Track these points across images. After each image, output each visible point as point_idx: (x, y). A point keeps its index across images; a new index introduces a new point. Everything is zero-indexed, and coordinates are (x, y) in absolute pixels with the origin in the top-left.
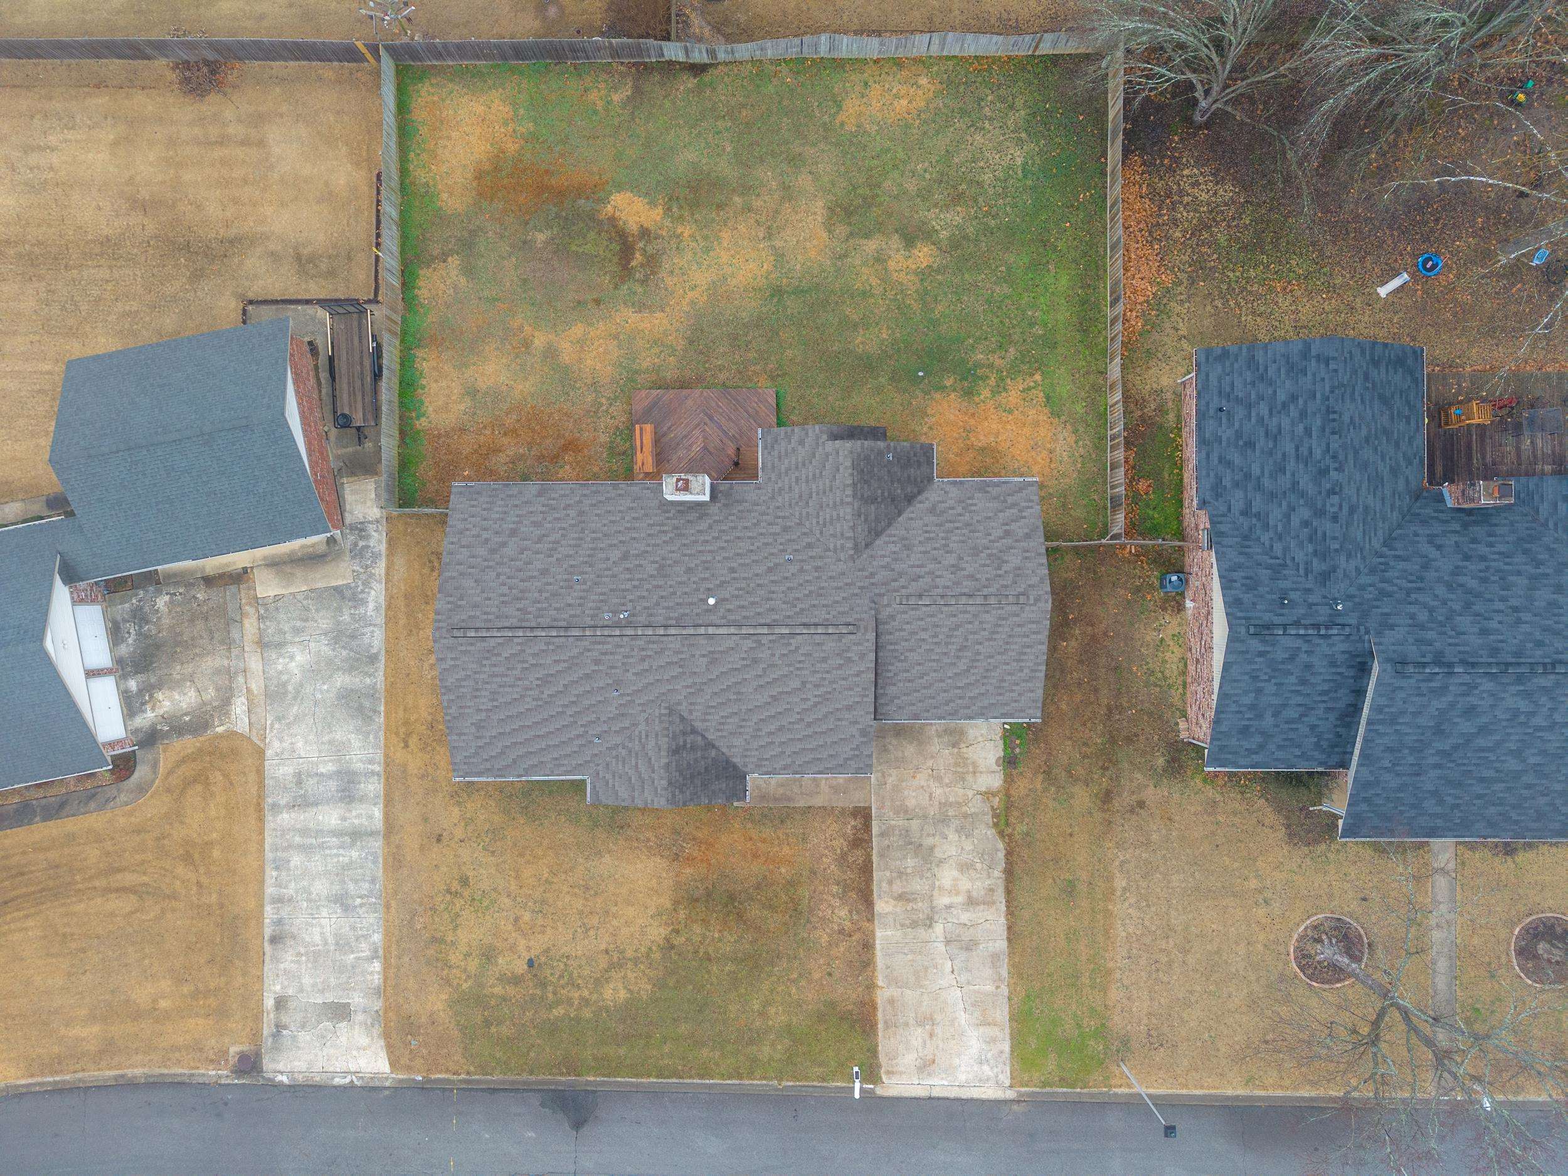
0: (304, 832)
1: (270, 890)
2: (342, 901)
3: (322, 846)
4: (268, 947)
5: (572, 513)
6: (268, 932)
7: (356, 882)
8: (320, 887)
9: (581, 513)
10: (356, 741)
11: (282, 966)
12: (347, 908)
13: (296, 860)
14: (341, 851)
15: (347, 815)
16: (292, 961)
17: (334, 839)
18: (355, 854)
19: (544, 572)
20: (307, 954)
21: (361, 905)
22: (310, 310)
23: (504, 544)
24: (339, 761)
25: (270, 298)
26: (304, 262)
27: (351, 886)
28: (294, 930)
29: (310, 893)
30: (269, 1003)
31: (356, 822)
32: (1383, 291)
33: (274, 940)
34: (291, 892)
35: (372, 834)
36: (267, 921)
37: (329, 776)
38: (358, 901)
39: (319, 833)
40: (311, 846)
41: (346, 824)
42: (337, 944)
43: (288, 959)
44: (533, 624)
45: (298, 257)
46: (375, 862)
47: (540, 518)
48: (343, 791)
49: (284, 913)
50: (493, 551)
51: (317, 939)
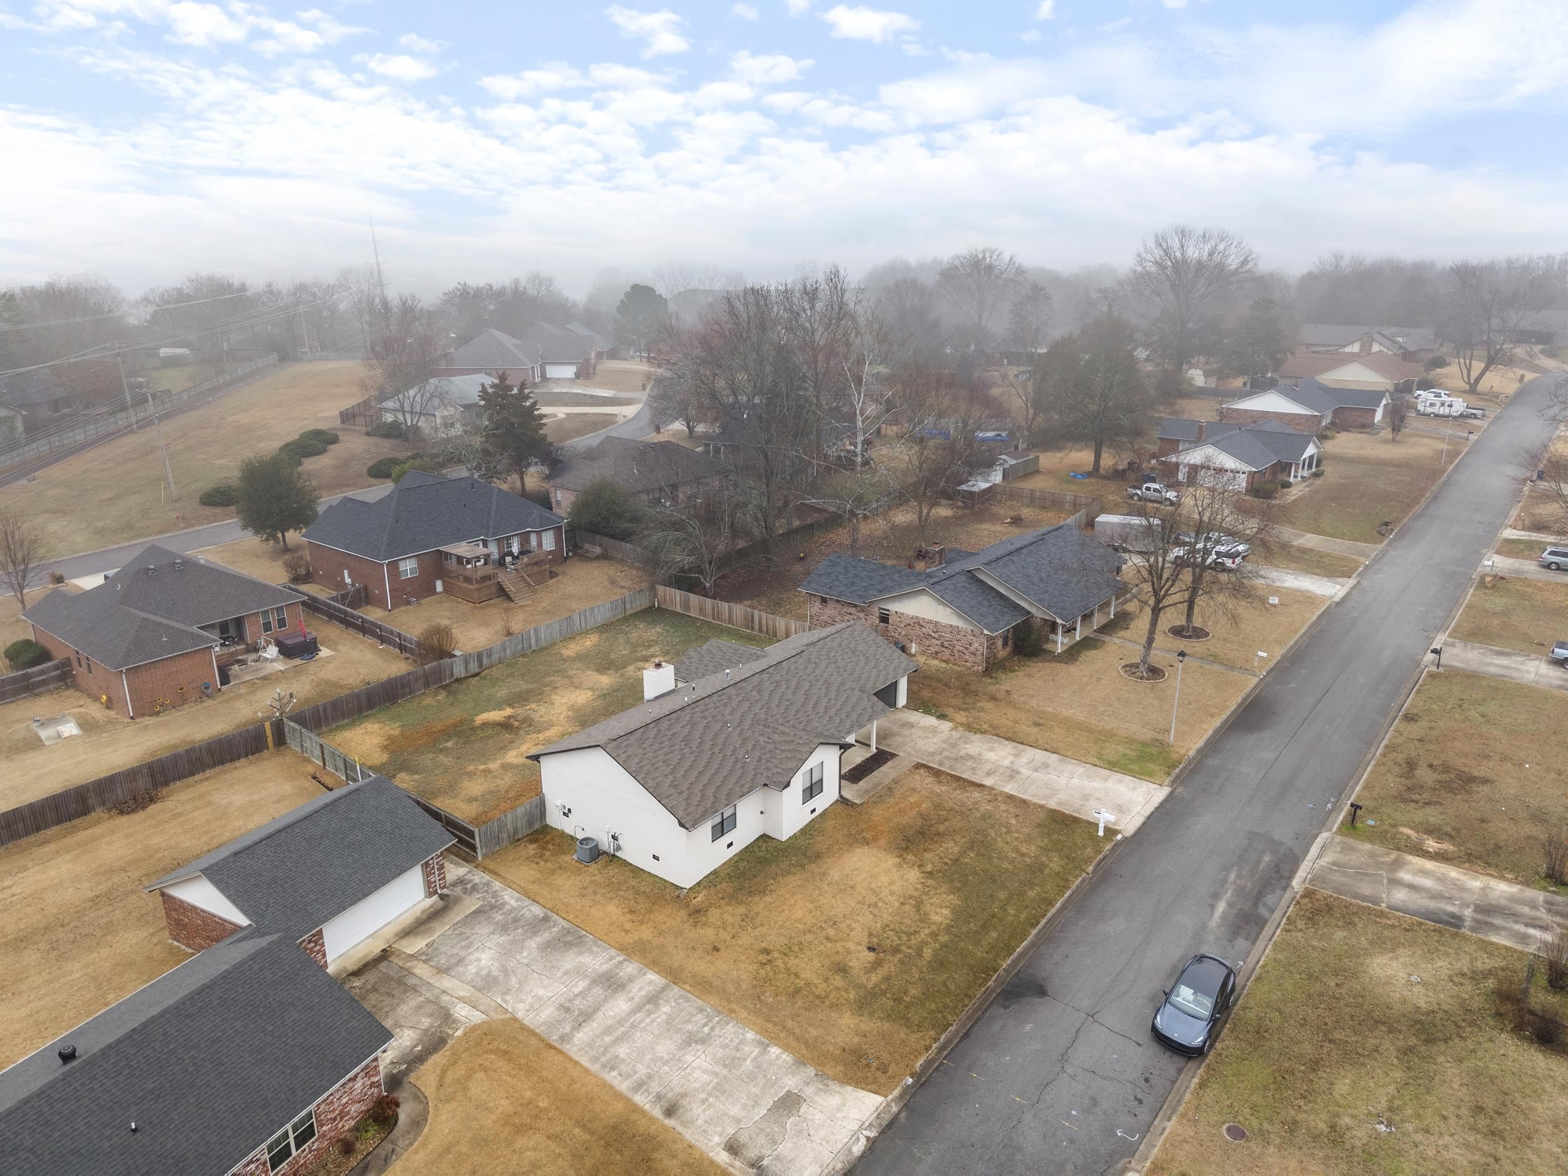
0: (608, 1031)
1: (623, 1087)
2: (692, 1040)
3: (633, 1026)
4: (670, 1122)
6: (657, 1113)
7: (689, 1021)
8: (665, 1048)
10: (586, 959)
11: (700, 1122)
12: (703, 1041)
13: (622, 1051)
14: (653, 1016)
15: (630, 995)
16: (704, 1111)
17: (638, 1015)
18: (666, 1009)
21: (712, 1029)
24: (586, 976)
27: (689, 1027)
28: (677, 1090)
29: (661, 1058)
30: (723, 1157)
31: (643, 993)
33: (670, 1112)
34: (644, 1071)
35: (663, 989)
36: (647, 1107)
37: (589, 988)
38: (706, 1029)
39: (620, 1023)
40: (624, 1034)
41: (637, 1000)
42: (725, 1066)
43: (698, 1112)
46: (687, 1000)
48: (610, 987)
49: (655, 1087)
51: (705, 1078)
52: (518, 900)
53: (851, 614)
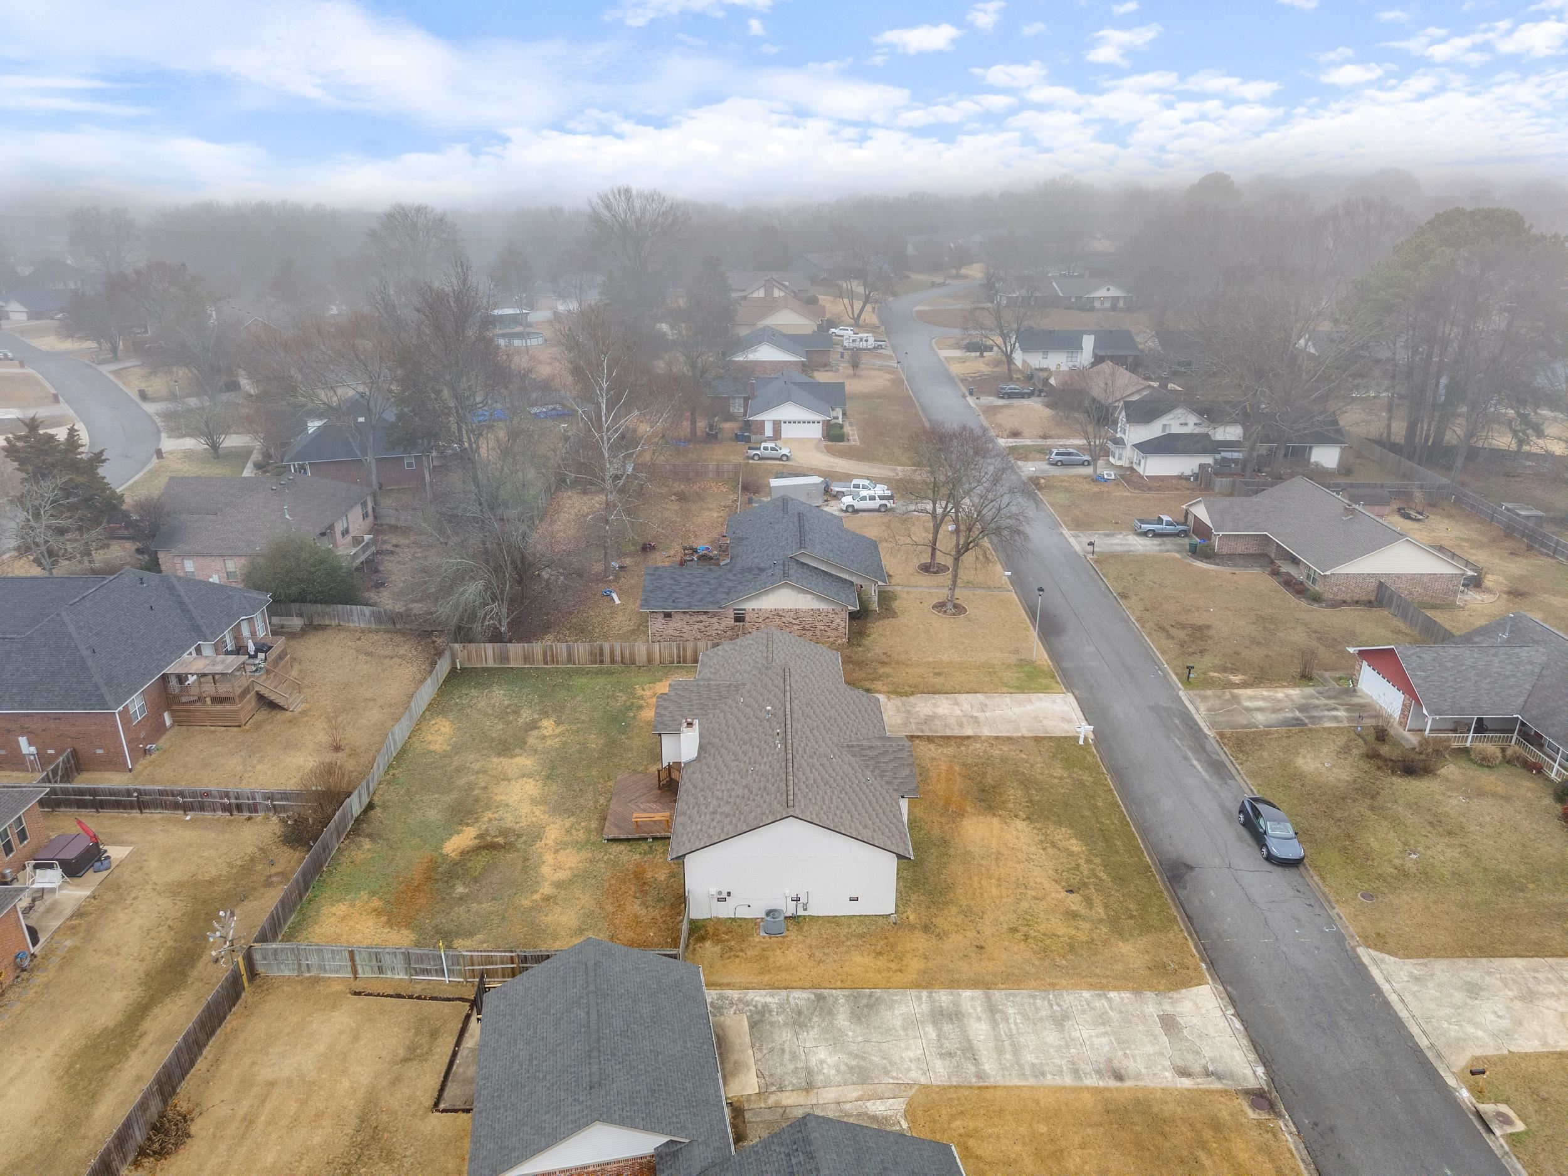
0: (1000, 1051)
1: (1068, 1081)
2: (1060, 1020)
3: (1011, 1037)
4: (1128, 1084)
6: (1112, 1083)
7: (1037, 1010)
8: (1052, 1037)
10: (900, 1010)
11: (1144, 1071)
12: (1065, 1017)
13: (1029, 1058)
14: (1011, 1020)
15: (974, 1015)
16: (1135, 1061)
17: (1001, 1026)
18: (1011, 1011)
20: (1122, 1049)
21: (1059, 1005)
22: (463, 1052)
23: (722, 813)
24: (922, 1022)
25: (438, 1087)
26: (413, 1055)
27: (1043, 1013)
28: (1102, 1060)
29: (1060, 1046)
30: (1186, 1083)
31: (979, 1009)
33: (1119, 1077)
34: (1064, 1062)
35: (989, 998)
36: (1101, 1084)
37: (939, 1030)
38: (1055, 1007)
39: (997, 1038)
40: (1013, 1045)
41: (984, 1016)
42: (1103, 1024)
43: (1133, 1065)
45: (405, 1060)
46: (1015, 996)
48: (951, 1019)
49: (1089, 1068)
50: (728, 815)
51: (1104, 1040)
52: (772, 996)
53: (702, 622)
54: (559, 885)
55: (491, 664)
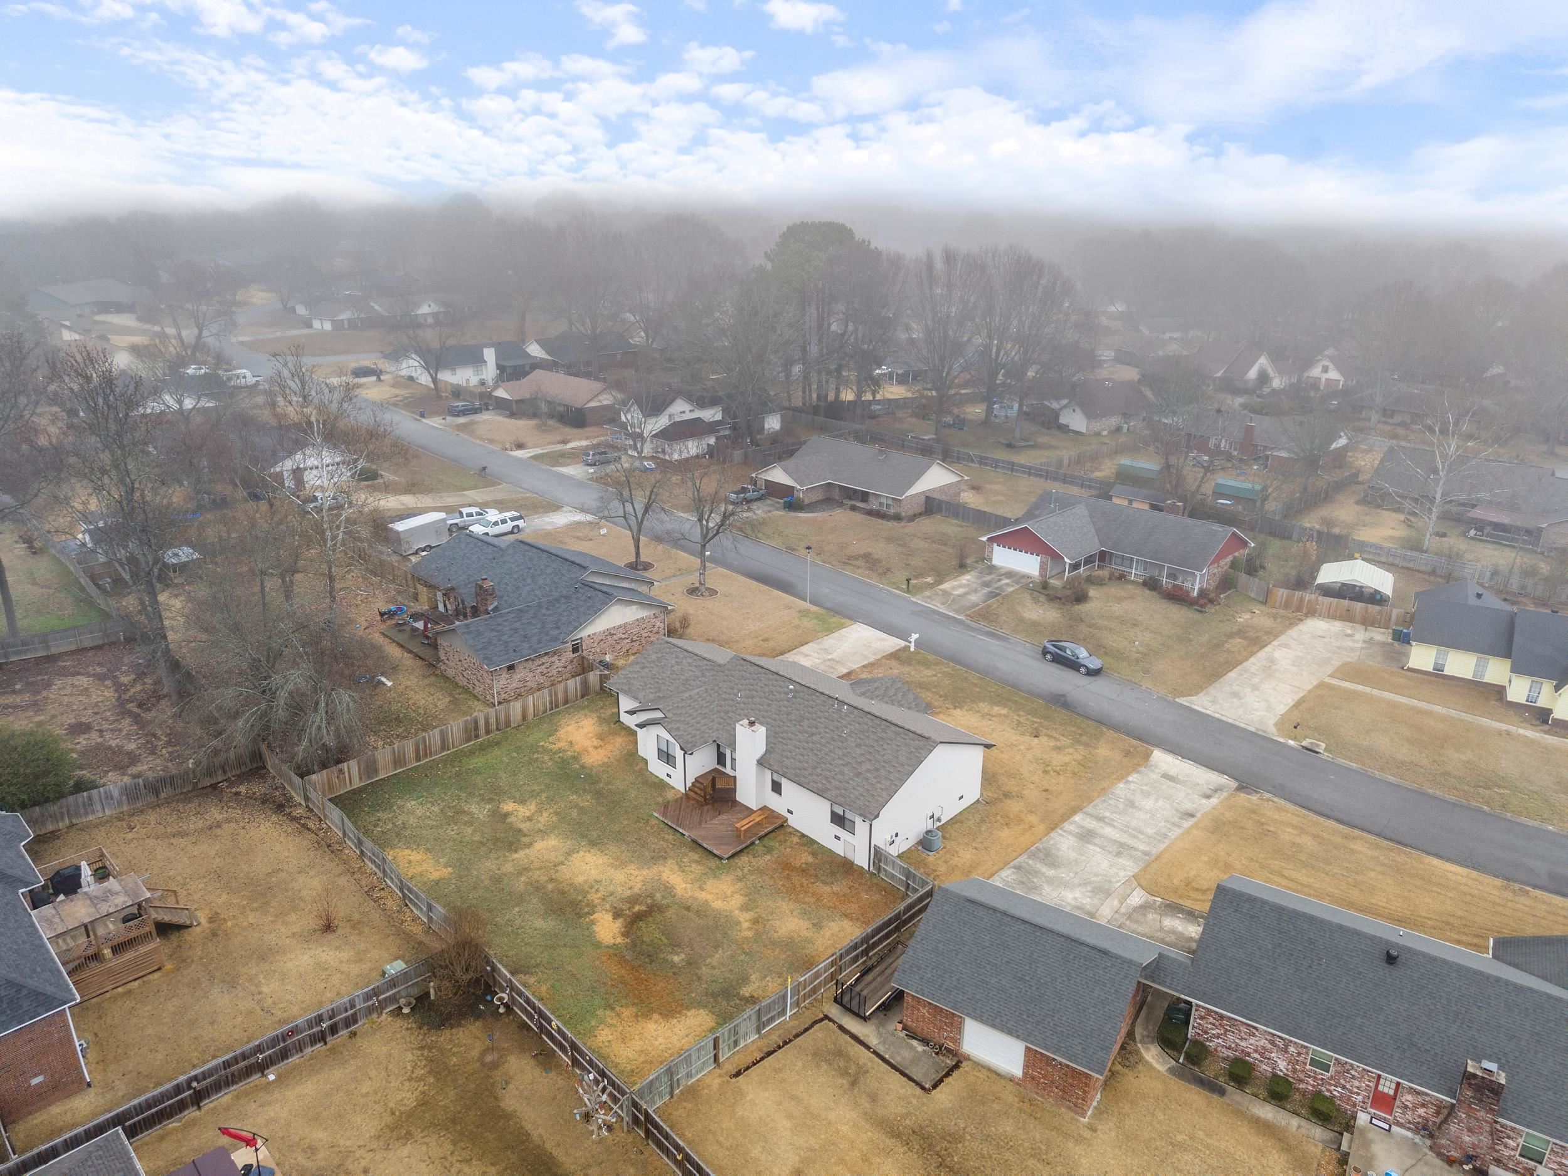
0: (1134, 836)
3: (1127, 826)
5: (819, 771)
6: (1194, 820)
8: (1141, 815)
9: (815, 768)
10: (1063, 847)
11: (1195, 806)
13: (1149, 831)
14: (1115, 819)
15: (1097, 827)
16: (1185, 804)
17: (1116, 825)
19: (858, 746)
20: (1173, 802)
22: (881, 1050)
23: (868, 771)
24: (1083, 846)
25: (905, 1079)
26: (854, 1079)
28: (1173, 812)
29: (1151, 817)
31: (1094, 823)
32: (389, 684)
36: (1191, 823)
37: (1096, 845)
39: (1124, 831)
41: (1101, 825)
43: (1187, 806)
44: (884, 723)
45: (854, 1083)
47: (839, 777)
48: (1092, 836)
49: (1176, 820)
50: (877, 770)
53: (544, 664)
54: (745, 908)
55: (357, 784)
